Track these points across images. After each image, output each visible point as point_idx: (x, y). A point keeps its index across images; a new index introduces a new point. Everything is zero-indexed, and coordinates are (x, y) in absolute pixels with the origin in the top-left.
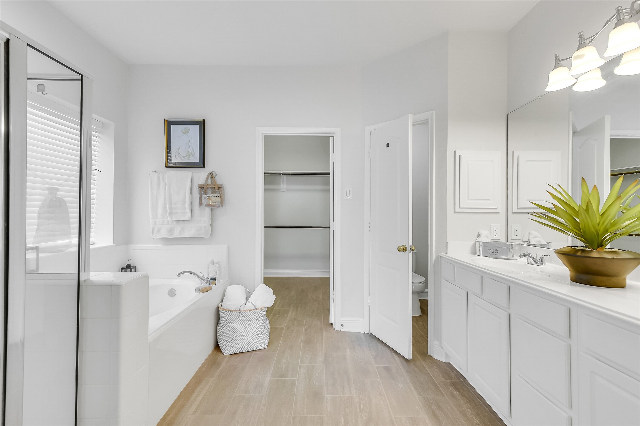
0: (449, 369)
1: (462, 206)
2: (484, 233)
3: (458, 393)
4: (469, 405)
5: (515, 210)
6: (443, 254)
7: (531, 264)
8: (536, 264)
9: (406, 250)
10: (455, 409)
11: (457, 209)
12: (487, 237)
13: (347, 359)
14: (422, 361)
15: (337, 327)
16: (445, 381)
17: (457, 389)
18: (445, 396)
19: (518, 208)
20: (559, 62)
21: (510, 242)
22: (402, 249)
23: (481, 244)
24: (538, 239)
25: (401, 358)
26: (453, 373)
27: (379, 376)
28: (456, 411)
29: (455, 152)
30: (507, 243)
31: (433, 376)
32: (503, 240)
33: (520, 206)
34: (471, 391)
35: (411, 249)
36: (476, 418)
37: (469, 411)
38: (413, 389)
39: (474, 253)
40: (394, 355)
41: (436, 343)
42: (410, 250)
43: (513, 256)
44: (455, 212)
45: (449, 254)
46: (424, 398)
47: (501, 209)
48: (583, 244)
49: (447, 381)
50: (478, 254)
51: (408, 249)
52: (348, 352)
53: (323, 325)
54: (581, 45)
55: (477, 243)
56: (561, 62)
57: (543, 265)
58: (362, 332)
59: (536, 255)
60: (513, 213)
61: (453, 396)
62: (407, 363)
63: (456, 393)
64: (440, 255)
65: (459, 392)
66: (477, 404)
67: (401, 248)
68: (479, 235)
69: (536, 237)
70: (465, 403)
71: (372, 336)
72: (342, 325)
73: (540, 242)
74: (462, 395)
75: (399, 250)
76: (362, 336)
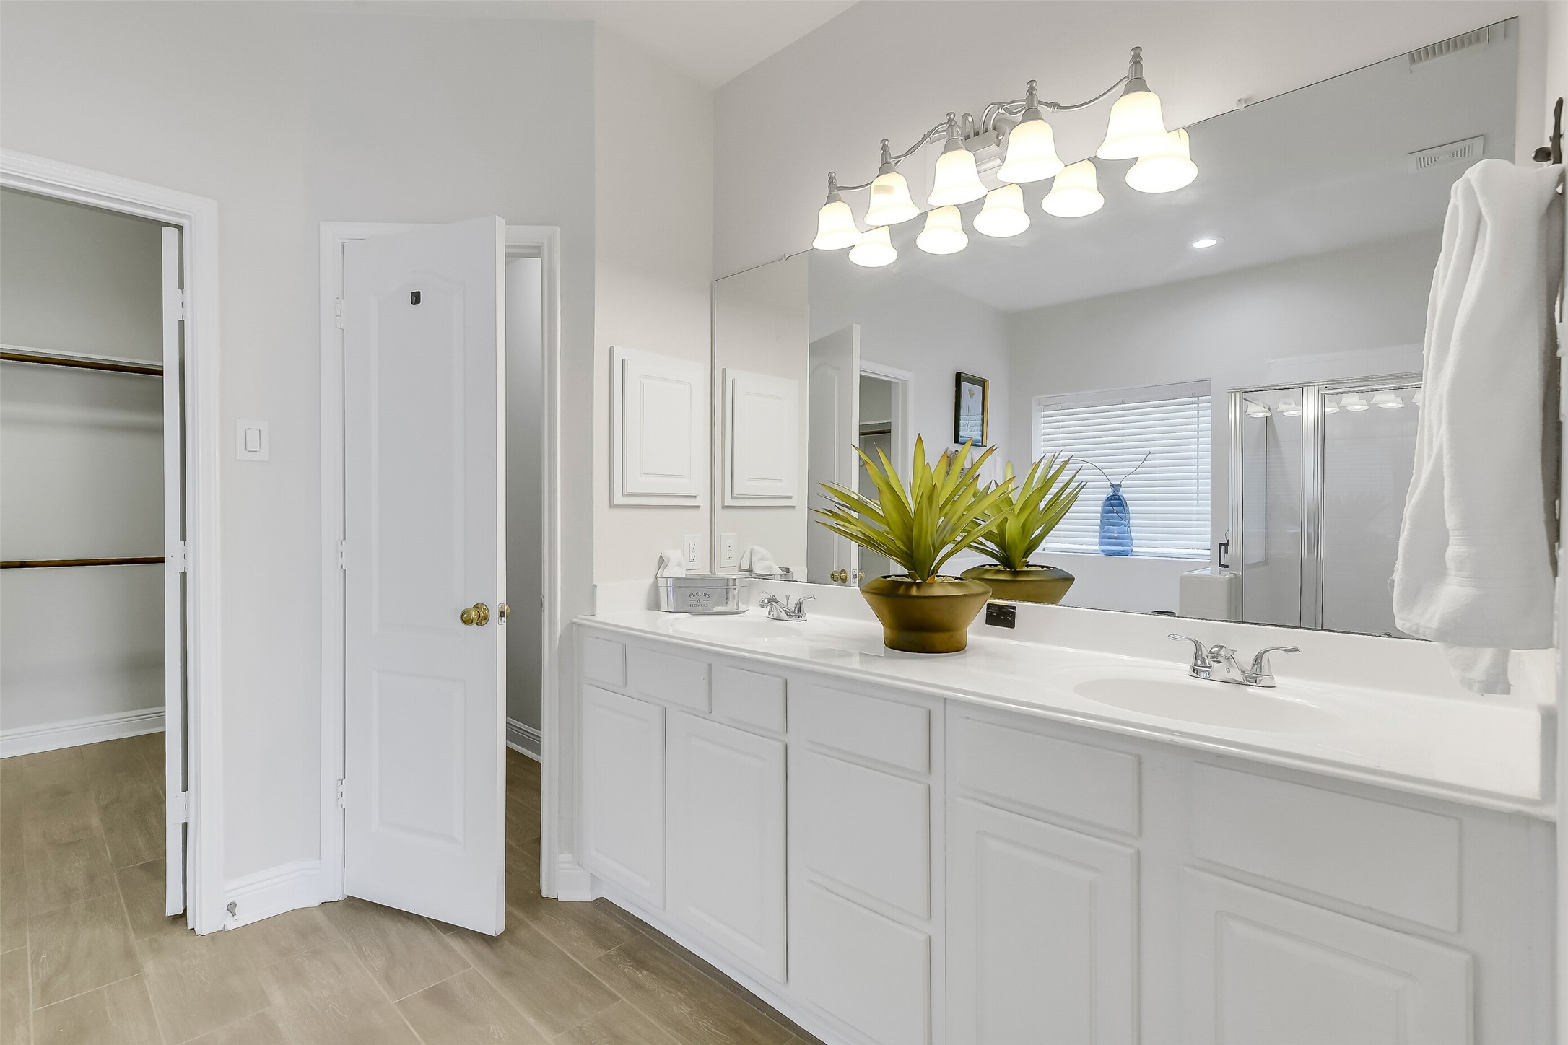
0: (606, 916)
1: (629, 489)
2: (674, 555)
3: (645, 972)
4: (679, 994)
5: (729, 502)
6: (583, 618)
7: (779, 619)
8: (790, 619)
9: (486, 618)
10: (654, 1022)
11: (618, 500)
12: (680, 565)
13: (280, 1025)
14: (532, 924)
15: (205, 920)
16: (607, 955)
17: (640, 964)
18: (619, 998)
19: (733, 497)
20: (836, 191)
21: (721, 573)
22: (475, 617)
23: (670, 582)
24: (767, 563)
25: (470, 940)
26: (618, 922)
27: (416, 1034)
28: (658, 1026)
29: (611, 350)
30: (715, 576)
31: (573, 954)
32: (706, 570)
33: (737, 493)
34: (670, 951)
35: (502, 614)
36: (705, 1019)
37: (685, 1009)
38: (532, 1021)
39: (655, 605)
40: (448, 939)
41: (566, 857)
42: (501, 616)
43: (738, 604)
44: (612, 506)
45: (599, 617)
46: (571, 1033)
47: (703, 500)
48: (906, 572)
49: (611, 952)
50: (664, 607)
51: (494, 615)
52: (277, 997)
53: (132, 936)
54: (885, 169)
55: (661, 582)
56: (840, 192)
57: (802, 619)
58: (314, 902)
59: (788, 598)
60: (724, 507)
61: (638, 986)
62: (492, 948)
63: (641, 976)
64: (575, 620)
65: (647, 970)
66: (694, 979)
67: (474, 613)
68: (662, 562)
69: (763, 559)
70: (669, 992)
71: (354, 905)
72: (232, 908)
73: (770, 568)
74: (656, 974)
75: (466, 621)
76: (320, 918)
